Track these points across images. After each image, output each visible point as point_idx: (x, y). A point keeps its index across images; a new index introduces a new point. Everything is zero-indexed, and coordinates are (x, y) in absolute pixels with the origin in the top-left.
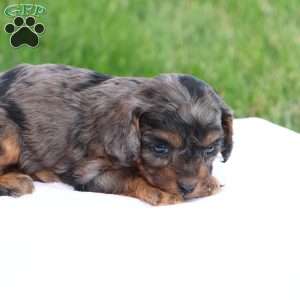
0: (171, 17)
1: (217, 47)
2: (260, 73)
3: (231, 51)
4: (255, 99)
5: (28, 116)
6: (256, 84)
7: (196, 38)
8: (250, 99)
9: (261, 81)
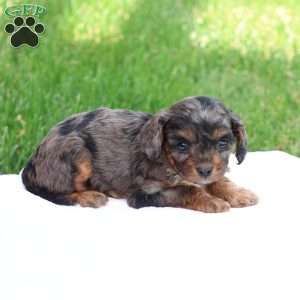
0: (219, 79)
1: (251, 101)
2: (284, 121)
3: (262, 104)
4: (279, 139)
5: (99, 149)
6: (281, 129)
7: (236, 95)
8: (276, 138)
9: (284, 126)
